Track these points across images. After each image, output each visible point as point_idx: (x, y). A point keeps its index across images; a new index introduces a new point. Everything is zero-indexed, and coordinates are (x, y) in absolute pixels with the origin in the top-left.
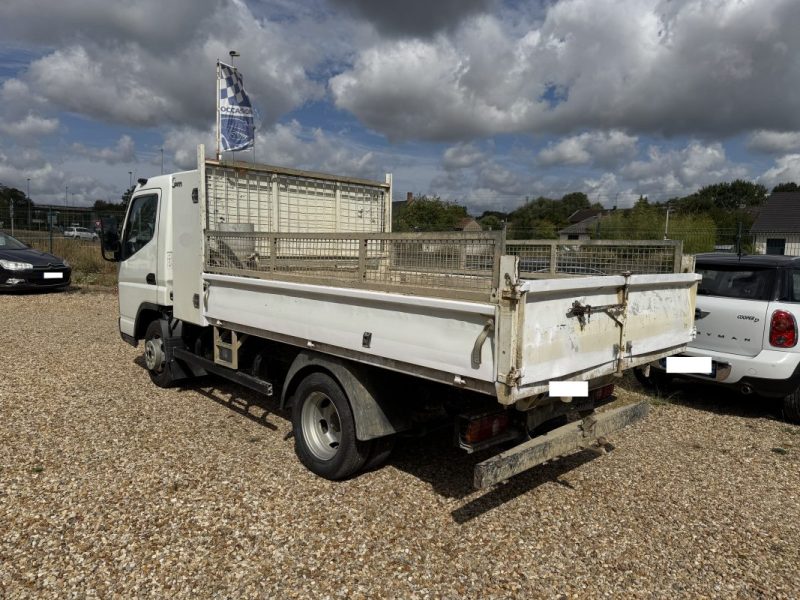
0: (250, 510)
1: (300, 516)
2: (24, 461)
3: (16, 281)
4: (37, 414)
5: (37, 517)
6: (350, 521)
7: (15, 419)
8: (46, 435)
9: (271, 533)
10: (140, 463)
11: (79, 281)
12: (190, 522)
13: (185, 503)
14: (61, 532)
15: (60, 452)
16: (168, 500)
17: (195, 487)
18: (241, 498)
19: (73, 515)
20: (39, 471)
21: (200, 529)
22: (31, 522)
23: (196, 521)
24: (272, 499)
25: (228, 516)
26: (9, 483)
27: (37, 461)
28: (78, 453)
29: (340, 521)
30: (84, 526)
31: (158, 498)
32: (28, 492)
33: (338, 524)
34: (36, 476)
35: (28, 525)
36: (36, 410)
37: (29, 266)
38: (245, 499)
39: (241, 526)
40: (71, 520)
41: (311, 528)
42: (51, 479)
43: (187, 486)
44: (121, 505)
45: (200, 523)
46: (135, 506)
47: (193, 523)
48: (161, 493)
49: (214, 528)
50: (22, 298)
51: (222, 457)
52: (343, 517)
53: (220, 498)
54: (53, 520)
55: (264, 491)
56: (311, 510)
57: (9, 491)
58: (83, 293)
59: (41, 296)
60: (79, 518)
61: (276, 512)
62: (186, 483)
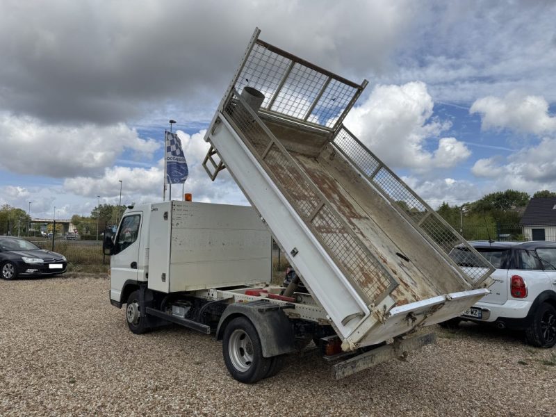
0: (201, 400)
2: (63, 377)
3: (30, 271)
4: (64, 351)
5: (79, 406)
6: (261, 405)
8: (73, 363)
9: (215, 411)
10: (133, 377)
11: (71, 270)
13: (163, 397)
14: (95, 413)
15: (83, 372)
16: (153, 396)
17: (167, 389)
18: (195, 394)
19: (100, 404)
20: (74, 382)
21: (174, 410)
22: (76, 408)
23: (171, 406)
24: (214, 394)
25: (189, 403)
26: (58, 389)
27: (71, 377)
28: (94, 372)
29: (255, 405)
30: (107, 410)
31: (147, 395)
32: (70, 393)
33: (254, 407)
34: (73, 385)
35: (75, 410)
36: (63, 349)
38: (197, 395)
39: (198, 409)
40: (99, 407)
42: (82, 386)
43: (163, 389)
44: (126, 399)
45: (173, 407)
46: (135, 399)
47: (169, 408)
48: (148, 392)
50: (35, 281)
51: (180, 373)
54: (89, 407)
55: (208, 390)
56: (237, 400)
57: (59, 393)
58: (75, 277)
60: (103, 406)
61: (217, 400)
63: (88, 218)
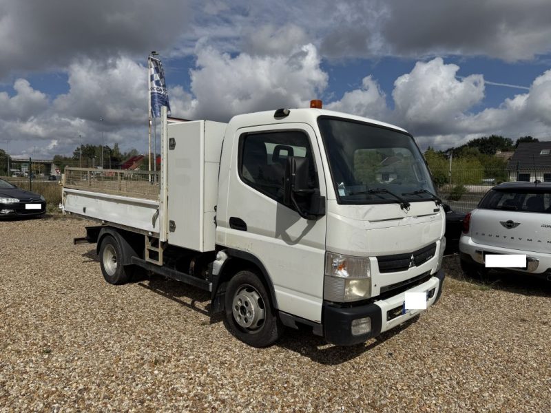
0: (215, 379)
1: (254, 383)
2: (34, 344)
3: (7, 212)
4: (38, 308)
5: (54, 389)
6: (293, 386)
7: (23, 313)
8: (48, 324)
9: (236, 396)
10: (123, 344)
11: (51, 210)
12: (172, 389)
13: (165, 374)
14: (75, 401)
15: (61, 336)
16: (152, 373)
17: (169, 361)
18: (206, 369)
19: (81, 387)
20: (48, 352)
21: (181, 395)
22: (50, 394)
23: (177, 389)
24: (230, 369)
25: (200, 384)
26: (27, 363)
27: (46, 345)
28: (76, 337)
29: (286, 385)
30: (92, 396)
31: (143, 371)
32: (43, 369)
33: (285, 388)
34: (47, 356)
35: (48, 397)
36: (38, 305)
37: (17, 201)
38: (209, 370)
39: (212, 392)
40: (80, 391)
41: (265, 391)
42: (58, 359)
43: (164, 361)
44: (116, 377)
45: (180, 391)
46: (128, 379)
47: (174, 391)
48: (145, 366)
49: (192, 394)
50: (12, 223)
51: (184, 337)
52: (287, 382)
53: (190, 369)
54: (67, 392)
55: (222, 363)
56: (262, 378)
57: (28, 369)
58: (55, 219)
59: (26, 222)
60: (86, 389)
61: (235, 379)
62: (162, 358)
63: (70, 158)
